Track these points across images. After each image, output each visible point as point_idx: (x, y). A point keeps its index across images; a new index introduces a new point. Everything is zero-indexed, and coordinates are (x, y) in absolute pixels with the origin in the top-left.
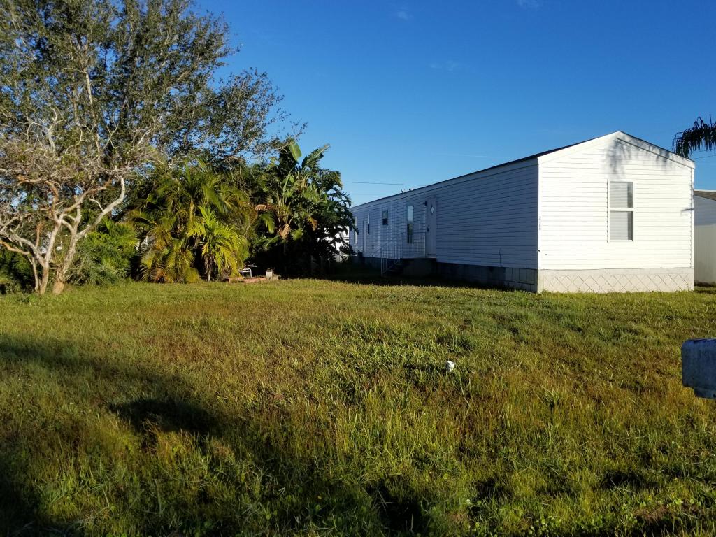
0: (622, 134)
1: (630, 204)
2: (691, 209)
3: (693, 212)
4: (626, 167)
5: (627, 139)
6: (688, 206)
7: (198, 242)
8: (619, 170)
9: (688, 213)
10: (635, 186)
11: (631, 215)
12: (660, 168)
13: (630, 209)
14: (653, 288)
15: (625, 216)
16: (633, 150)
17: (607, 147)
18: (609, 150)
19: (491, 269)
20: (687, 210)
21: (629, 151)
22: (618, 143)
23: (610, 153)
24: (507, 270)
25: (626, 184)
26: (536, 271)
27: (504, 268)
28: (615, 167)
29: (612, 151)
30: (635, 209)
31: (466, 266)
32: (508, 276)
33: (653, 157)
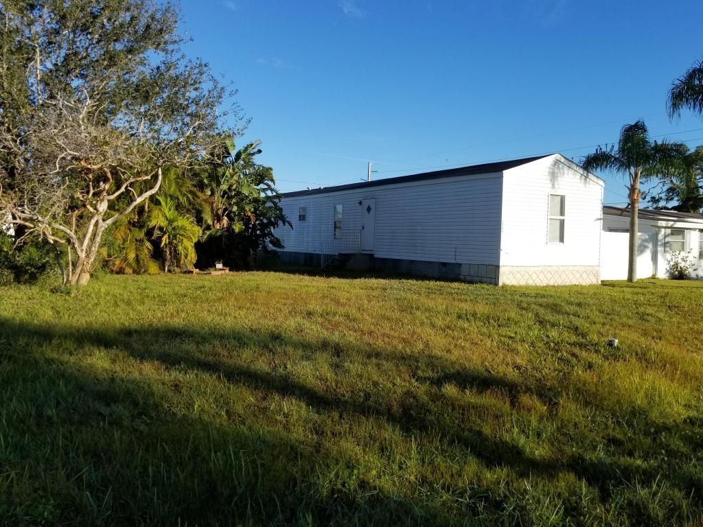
0: (559, 156)
1: (562, 213)
2: (601, 219)
3: (602, 221)
4: (560, 183)
5: (563, 160)
6: (599, 217)
7: (157, 233)
8: (556, 186)
9: (599, 221)
10: (567, 200)
11: (562, 223)
12: (582, 185)
13: (562, 218)
14: (575, 282)
15: (558, 222)
16: (566, 168)
17: (549, 166)
18: (550, 168)
19: (444, 264)
20: (598, 219)
21: (563, 170)
22: (557, 162)
23: (551, 171)
24: (463, 266)
25: (560, 197)
26: (498, 267)
27: (461, 264)
28: (554, 182)
29: (552, 169)
30: (566, 218)
31: (412, 262)
32: (464, 271)
33: (578, 176)
